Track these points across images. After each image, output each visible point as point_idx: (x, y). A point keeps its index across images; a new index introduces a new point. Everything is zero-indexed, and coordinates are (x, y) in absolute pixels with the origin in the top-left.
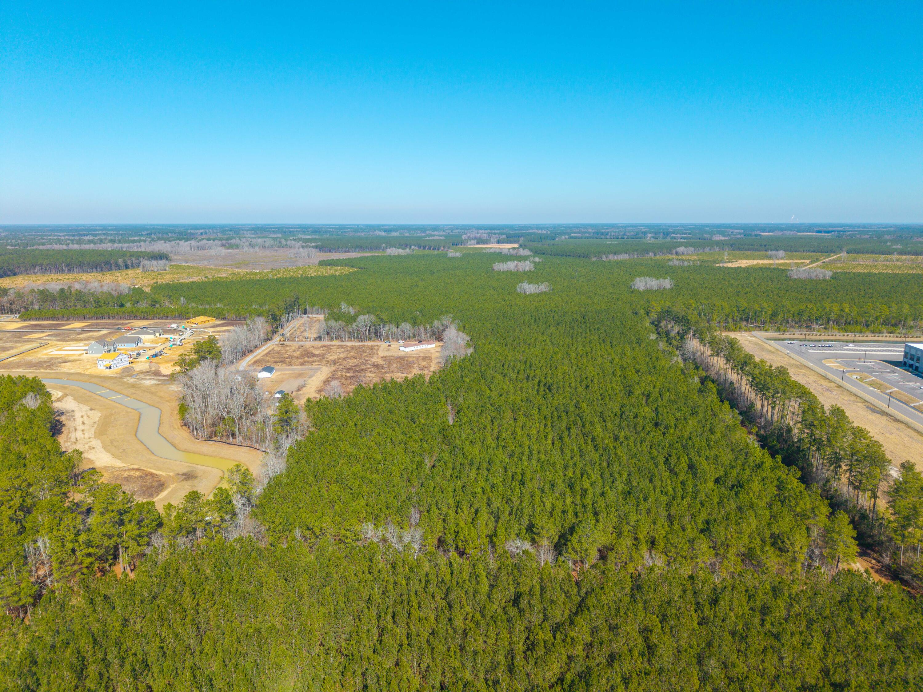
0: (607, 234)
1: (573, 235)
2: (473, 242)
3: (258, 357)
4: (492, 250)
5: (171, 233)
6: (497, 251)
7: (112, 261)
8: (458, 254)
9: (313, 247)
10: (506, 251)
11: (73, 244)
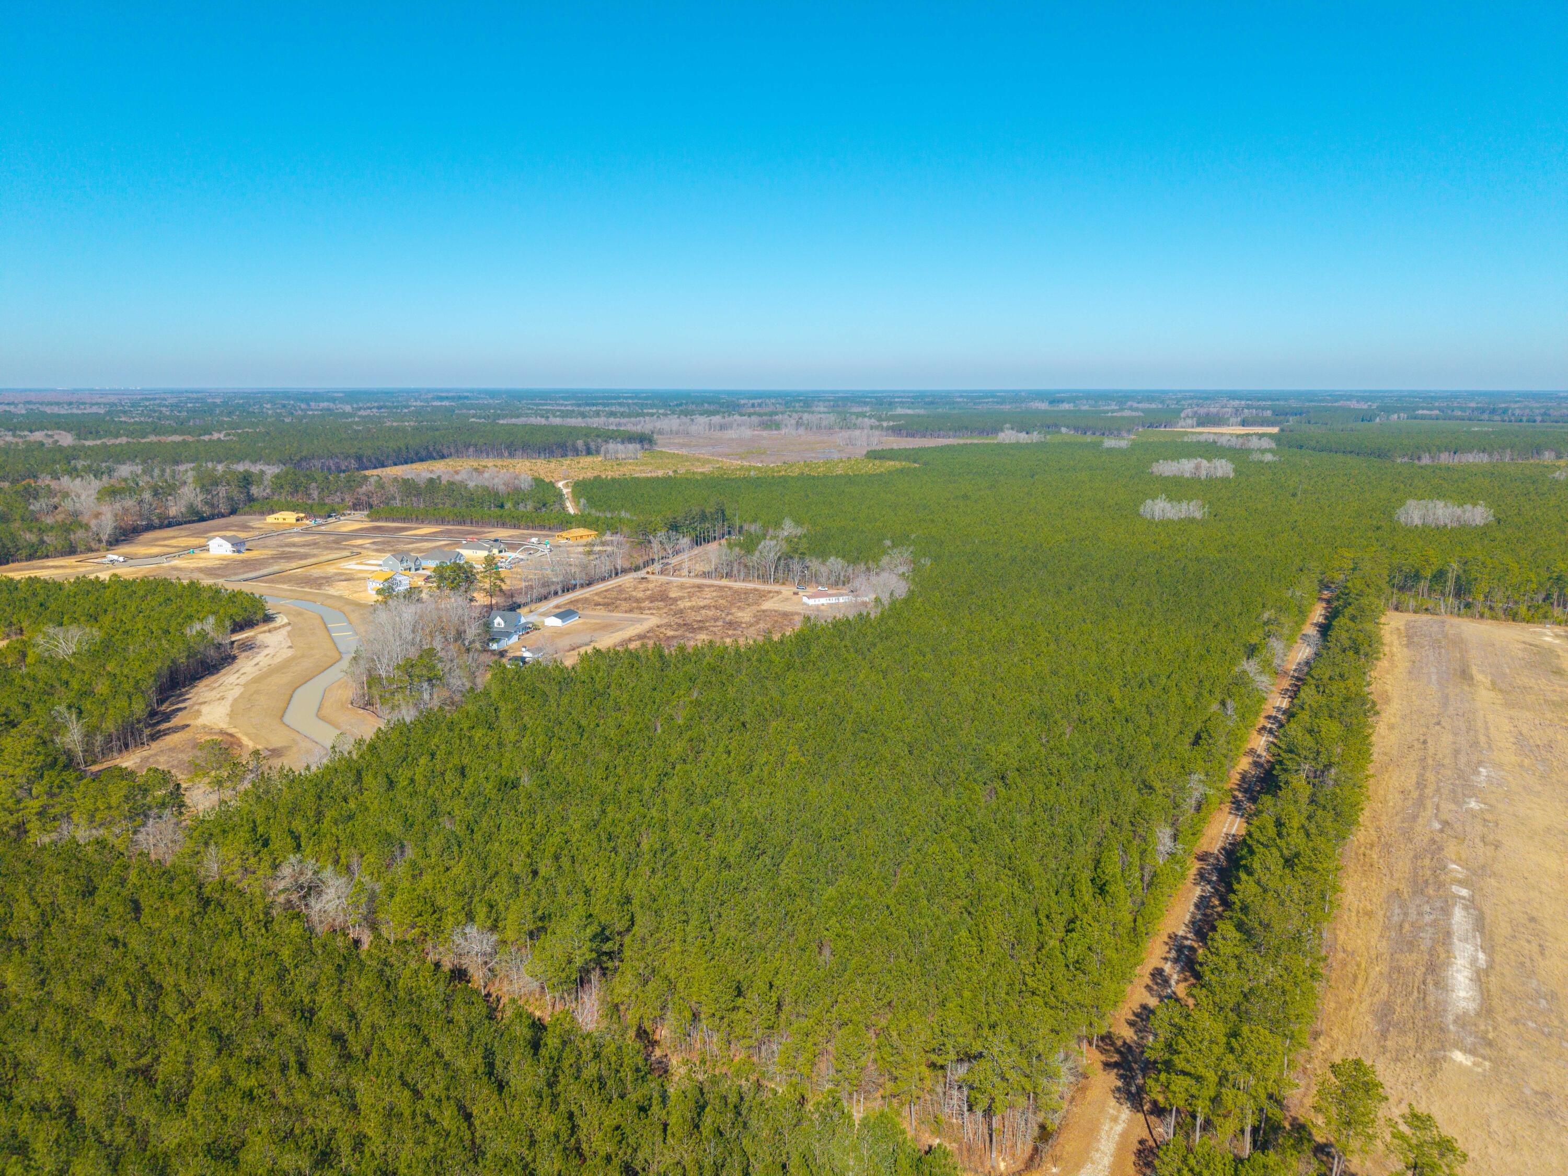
0: (1505, 411)
1: (1420, 412)
2: (1189, 421)
3: (587, 595)
4: (1202, 438)
5: (709, 403)
6: (1211, 438)
7: (569, 443)
8: (1123, 444)
9: (888, 429)
10: (1223, 441)
11: (555, 416)
